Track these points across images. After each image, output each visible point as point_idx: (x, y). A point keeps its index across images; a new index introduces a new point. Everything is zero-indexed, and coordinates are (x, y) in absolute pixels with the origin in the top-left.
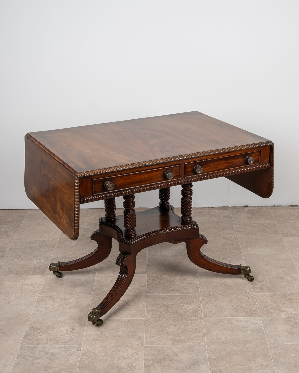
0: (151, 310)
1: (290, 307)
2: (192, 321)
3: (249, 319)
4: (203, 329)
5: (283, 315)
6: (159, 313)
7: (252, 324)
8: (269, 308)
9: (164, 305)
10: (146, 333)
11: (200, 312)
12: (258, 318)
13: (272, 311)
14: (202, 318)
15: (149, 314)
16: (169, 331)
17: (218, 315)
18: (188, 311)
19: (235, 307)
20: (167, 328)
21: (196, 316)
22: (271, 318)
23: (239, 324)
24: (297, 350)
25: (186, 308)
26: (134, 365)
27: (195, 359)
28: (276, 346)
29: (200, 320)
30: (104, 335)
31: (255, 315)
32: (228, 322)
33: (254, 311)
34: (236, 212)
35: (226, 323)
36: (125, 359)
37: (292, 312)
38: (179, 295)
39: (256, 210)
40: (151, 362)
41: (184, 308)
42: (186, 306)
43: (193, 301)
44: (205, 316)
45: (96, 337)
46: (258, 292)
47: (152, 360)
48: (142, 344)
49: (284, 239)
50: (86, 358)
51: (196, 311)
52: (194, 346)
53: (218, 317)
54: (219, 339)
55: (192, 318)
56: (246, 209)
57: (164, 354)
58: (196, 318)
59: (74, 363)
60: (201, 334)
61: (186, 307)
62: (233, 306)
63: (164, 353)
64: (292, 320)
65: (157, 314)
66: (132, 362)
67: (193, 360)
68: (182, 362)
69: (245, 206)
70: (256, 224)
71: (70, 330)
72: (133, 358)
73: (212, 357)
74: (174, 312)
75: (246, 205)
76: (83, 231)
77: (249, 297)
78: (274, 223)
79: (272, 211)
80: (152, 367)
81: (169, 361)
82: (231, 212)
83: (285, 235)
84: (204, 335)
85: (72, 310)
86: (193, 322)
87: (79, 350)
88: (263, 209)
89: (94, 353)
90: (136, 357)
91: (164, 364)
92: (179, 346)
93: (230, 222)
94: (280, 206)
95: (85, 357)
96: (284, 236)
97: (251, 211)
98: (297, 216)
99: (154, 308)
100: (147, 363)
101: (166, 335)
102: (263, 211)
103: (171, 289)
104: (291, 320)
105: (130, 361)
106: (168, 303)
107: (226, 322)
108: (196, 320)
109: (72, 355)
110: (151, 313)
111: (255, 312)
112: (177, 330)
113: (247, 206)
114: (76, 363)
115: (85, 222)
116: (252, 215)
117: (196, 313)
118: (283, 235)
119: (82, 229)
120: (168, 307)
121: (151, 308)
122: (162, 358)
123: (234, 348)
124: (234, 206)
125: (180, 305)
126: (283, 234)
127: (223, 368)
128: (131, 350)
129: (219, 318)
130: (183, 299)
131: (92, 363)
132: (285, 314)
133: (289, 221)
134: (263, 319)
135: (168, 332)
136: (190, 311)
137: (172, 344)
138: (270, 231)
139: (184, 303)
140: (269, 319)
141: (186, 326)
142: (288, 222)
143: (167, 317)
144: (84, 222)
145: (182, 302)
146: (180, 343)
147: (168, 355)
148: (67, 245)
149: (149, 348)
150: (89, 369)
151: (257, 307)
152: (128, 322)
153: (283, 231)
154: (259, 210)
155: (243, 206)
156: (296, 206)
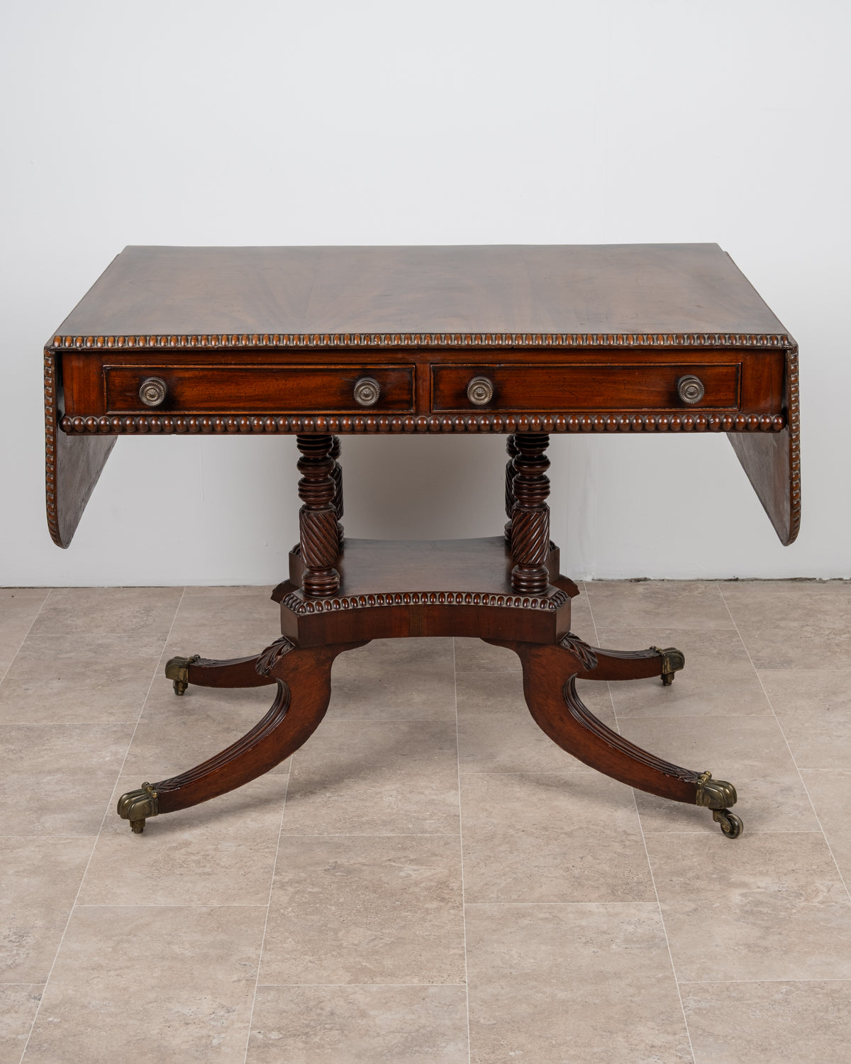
0: (291, 882)
1: (761, 873)
2: (427, 911)
3: (619, 907)
4: (460, 936)
5: (736, 897)
6: (316, 890)
7: (629, 923)
8: (691, 874)
9: (336, 867)
10: (265, 949)
11: (455, 886)
12: (649, 906)
13: (698, 884)
14: (461, 904)
15: (282, 892)
16: (345, 944)
17: (515, 897)
18: (416, 884)
19: (576, 872)
20: (340, 934)
21: (443, 899)
22: (693, 906)
23: (584, 923)
24: (775, 1001)
25: (409, 876)
26: (215, 1042)
27: (424, 1027)
28: (702, 988)
29: (452, 912)
30: (125, 954)
31: (640, 896)
32: (548, 915)
33: (639, 883)
34: (606, 597)
35: (542, 919)
36: (187, 1024)
37: (766, 888)
38: (389, 838)
39: (673, 591)
40: (274, 1035)
41: (402, 874)
42: (409, 869)
43: (436, 855)
44: (473, 899)
45: (96, 958)
46: (656, 830)
47: (279, 1029)
48: (250, 981)
49: (760, 674)
50: (56, 1020)
51: (443, 884)
52: (426, 988)
53: (515, 901)
54: (511, 967)
55: (427, 906)
56: (640, 589)
57: (319, 1011)
58: (442, 904)
59: (14, 1036)
60: (452, 952)
61: (410, 872)
62: (568, 869)
63: (322, 1009)
64: (765, 910)
65: (310, 892)
66: (211, 1033)
67: (417, 1031)
68: (378, 1035)
69: (638, 580)
70: (668, 632)
71: (13, 938)
72: (213, 1023)
73: (482, 1021)
74: (367, 888)
75: (641, 576)
76: (89, 650)
77: (627, 843)
78: (731, 629)
79: (727, 594)
80: (274, 1050)
81: (336, 1032)
82: (589, 595)
83: (763, 662)
84: (462, 956)
85: (26, 880)
86: (429, 917)
87: (35, 998)
88: (698, 588)
89: (83, 1007)
90: (226, 1019)
91: (317, 1039)
92: (374, 988)
93: (584, 624)
94: (756, 579)
95: (50, 1019)
96: (761, 666)
97: (658, 593)
98: (809, 607)
99: (303, 875)
100: (260, 1036)
101: (335, 953)
102: (696, 593)
103: (364, 819)
104: (760, 912)
105: (204, 1032)
106: (352, 862)
107: (542, 915)
108: (439, 909)
109: (9, 1012)
110: (291, 889)
111: (641, 888)
112: (374, 940)
113: (645, 579)
114: (20, 1037)
115: (100, 626)
116: (661, 604)
117: (441, 891)
118: (755, 664)
119: (87, 645)
120: (349, 872)
121: (291, 876)
122: (312, 1023)
123: (561, 995)
124: (600, 580)
125: (391, 866)
126: (758, 660)
127: (517, 1052)
128: (209, 997)
129: (519, 905)
130: (404, 849)
131: (74, 1036)
132: (742, 895)
133: (782, 624)
134: (666, 907)
135: (340, 947)
136: (423, 885)
137: (349, 983)
138: (715, 652)
139: (404, 860)
140: (687, 909)
141: (404, 927)
142: (777, 627)
143: (341, 900)
144: (97, 627)
145: (399, 858)
146: (378, 979)
147: (332, 1013)
148: (30, 692)
149: (272, 993)
150: (64, 1052)
151: (649, 872)
152: (210, 914)
153: (759, 652)
154: (684, 590)
155: (631, 581)
156: (809, 579)
